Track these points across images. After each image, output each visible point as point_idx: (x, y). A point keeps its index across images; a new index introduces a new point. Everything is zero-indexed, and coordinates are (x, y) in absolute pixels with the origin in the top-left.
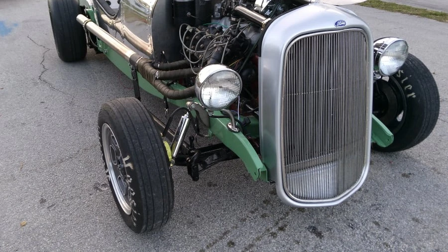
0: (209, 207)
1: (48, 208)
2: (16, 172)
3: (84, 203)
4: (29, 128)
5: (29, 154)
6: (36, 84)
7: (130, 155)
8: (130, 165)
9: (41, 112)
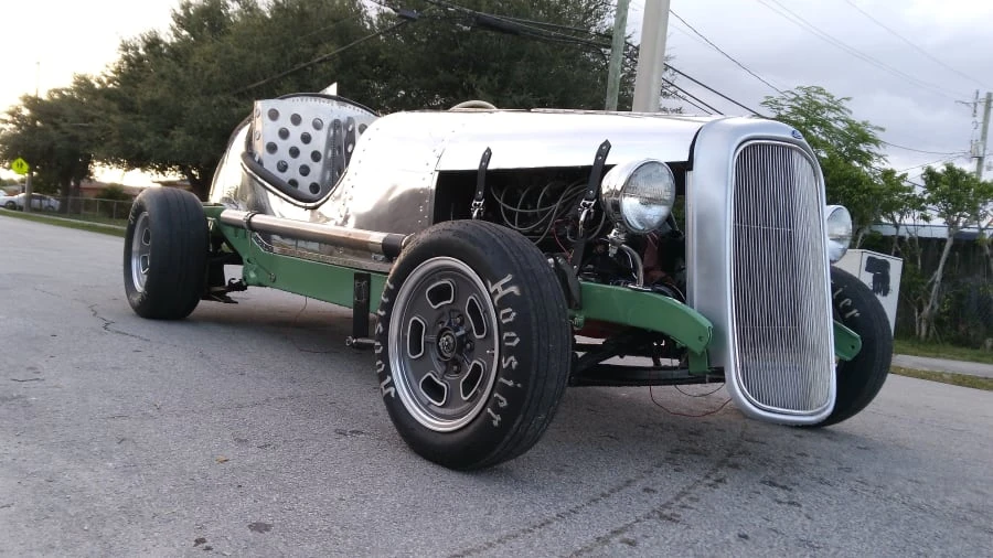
7: (514, 272)
8: (514, 289)
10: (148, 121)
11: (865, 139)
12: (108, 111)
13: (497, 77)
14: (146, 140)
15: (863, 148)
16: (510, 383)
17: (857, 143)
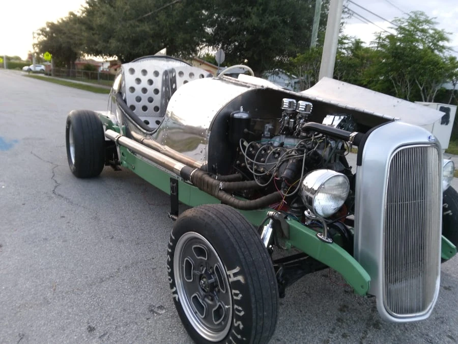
0: (285, 328)
1: (100, 337)
2: (49, 295)
3: (143, 329)
4: (53, 244)
5: (61, 273)
6: (50, 198)
7: (241, 266)
8: (240, 278)
9: (64, 227)
10: (99, 35)
11: (442, 38)
12: (81, 30)
13: (262, 7)
14: (98, 45)
15: (441, 43)
16: (239, 337)
17: (438, 41)
